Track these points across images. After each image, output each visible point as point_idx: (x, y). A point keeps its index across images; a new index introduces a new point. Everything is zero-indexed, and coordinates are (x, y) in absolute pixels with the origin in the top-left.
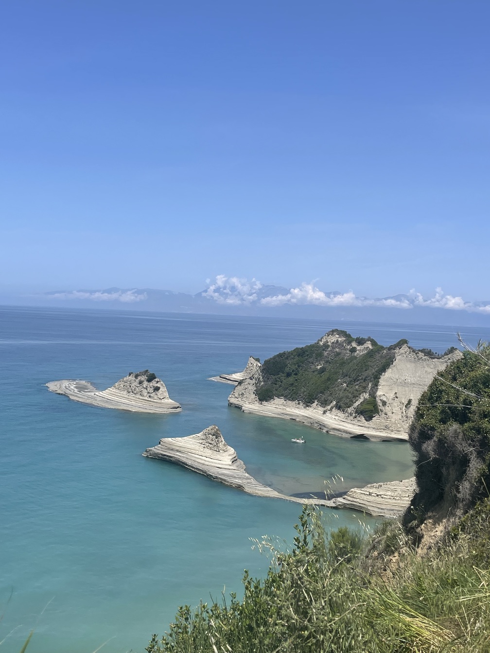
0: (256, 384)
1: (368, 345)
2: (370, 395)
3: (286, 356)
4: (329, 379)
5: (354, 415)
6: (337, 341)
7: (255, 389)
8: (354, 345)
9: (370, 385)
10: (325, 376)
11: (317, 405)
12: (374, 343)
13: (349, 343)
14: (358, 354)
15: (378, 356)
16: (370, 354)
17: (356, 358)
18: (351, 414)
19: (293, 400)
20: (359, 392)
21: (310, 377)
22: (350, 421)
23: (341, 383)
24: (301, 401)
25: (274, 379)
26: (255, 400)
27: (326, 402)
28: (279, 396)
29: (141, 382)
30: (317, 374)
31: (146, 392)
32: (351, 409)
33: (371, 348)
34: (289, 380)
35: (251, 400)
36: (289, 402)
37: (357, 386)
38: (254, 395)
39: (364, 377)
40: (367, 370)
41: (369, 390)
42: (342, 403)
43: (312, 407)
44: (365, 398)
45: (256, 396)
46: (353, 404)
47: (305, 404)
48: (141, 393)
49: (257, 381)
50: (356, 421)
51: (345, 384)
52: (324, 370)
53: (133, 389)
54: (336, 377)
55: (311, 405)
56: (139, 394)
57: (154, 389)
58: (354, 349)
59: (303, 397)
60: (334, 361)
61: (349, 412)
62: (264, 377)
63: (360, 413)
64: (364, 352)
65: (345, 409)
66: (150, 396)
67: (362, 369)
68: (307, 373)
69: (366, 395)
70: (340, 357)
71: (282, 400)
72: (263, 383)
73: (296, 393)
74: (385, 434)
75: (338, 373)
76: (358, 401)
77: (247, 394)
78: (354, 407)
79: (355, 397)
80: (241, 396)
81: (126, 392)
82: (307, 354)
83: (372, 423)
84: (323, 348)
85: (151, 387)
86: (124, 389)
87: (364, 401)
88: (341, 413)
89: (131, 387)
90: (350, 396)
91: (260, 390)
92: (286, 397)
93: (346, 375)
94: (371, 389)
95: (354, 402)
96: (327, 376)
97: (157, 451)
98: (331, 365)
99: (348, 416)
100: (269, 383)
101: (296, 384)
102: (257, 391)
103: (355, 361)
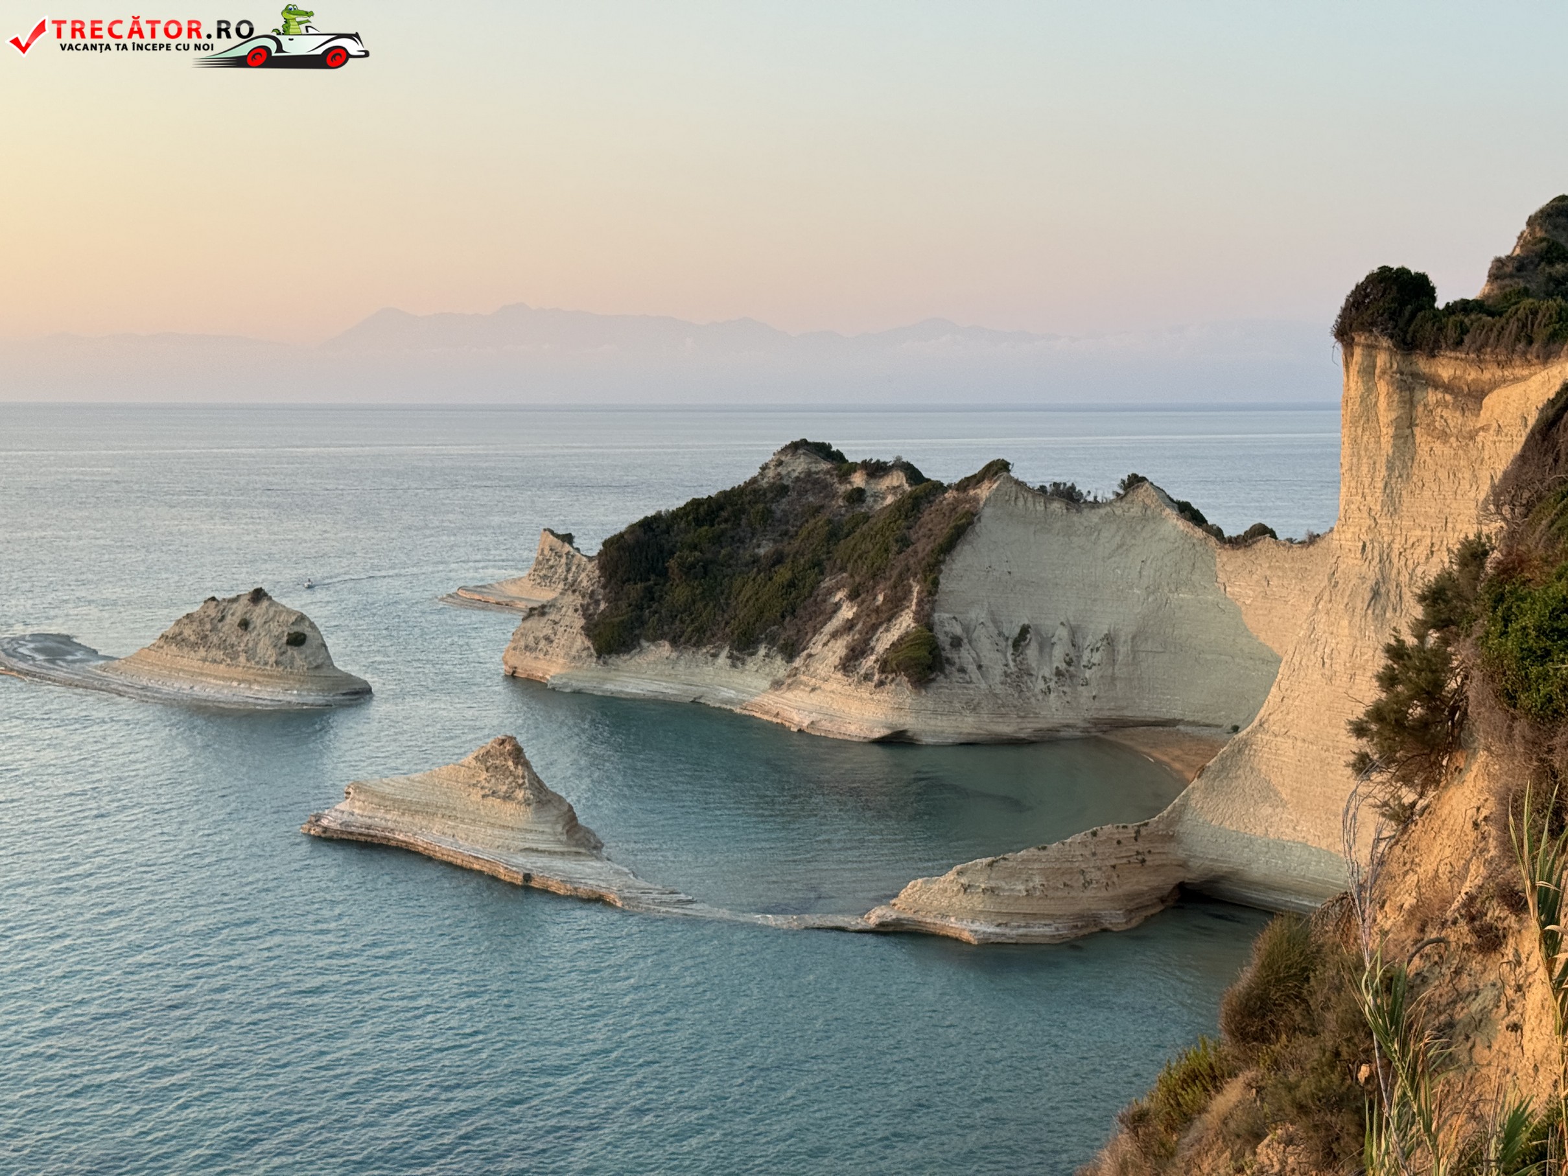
0: (585, 608)
1: (897, 479)
2: (916, 620)
3: (662, 526)
4: (792, 584)
6: (809, 473)
8: (857, 481)
12: (913, 475)
13: (844, 477)
14: (871, 508)
15: (928, 516)
16: (906, 507)
17: (866, 518)
18: (867, 677)
20: (884, 616)
21: (738, 583)
22: (866, 695)
23: (831, 592)
24: (722, 648)
25: (636, 590)
26: (584, 654)
27: (791, 651)
28: (654, 639)
29: (245, 624)
30: (759, 572)
31: (267, 651)
32: (869, 662)
33: (907, 487)
34: (679, 593)
35: (573, 652)
36: (688, 655)
37: (880, 598)
38: (581, 642)
39: (895, 573)
40: (899, 552)
41: (914, 608)
42: (840, 647)
43: (751, 664)
44: (902, 630)
45: (588, 643)
46: (873, 649)
47: (730, 657)
48: (250, 653)
49: (587, 601)
50: (883, 696)
51: (840, 595)
52: (778, 559)
53: (223, 645)
54: (812, 575)
55: (749, 659)
56: (242, 659)
57: (289, 643)
58: (858, 496)
59: (724, 639)
60: (803, 533)
61: (862, 672)
62: (604, 587)
63: (893, 671)
64: (890, 500)
65: (848, 664)
66: (277, 663)
67: (887, 550)
68: (729, 571)
69: (905, 622)
70: (821, 519)
71: (665, 649)
72: (603, 606)
73: (701, 630)
74: (968, 725)
75: (818, 565)
76: (885, 640)
77: (561, 639)
78: (873, 658)
79: (874, 628)
80: (543, 643)
81: (202, 652)
82: (724, 514)
83: (928, 699)
84: (770, 495)
85: (278, 638)
86: (194, 646)
87: (901, 639)
88: (839, 675)
89: (215, 640)
90: (859, 626)
91: (596, 626)
92: (674, 643)
93: (843, 569)
94: (918, 604)
95: (872, 644)
96: (788, 575)
97: (345, 817)
98: (796, 544)
99: (859, 682)
100: (623, 605)
101: (700, 605)
102: (589, 630)
103: (865, 527)
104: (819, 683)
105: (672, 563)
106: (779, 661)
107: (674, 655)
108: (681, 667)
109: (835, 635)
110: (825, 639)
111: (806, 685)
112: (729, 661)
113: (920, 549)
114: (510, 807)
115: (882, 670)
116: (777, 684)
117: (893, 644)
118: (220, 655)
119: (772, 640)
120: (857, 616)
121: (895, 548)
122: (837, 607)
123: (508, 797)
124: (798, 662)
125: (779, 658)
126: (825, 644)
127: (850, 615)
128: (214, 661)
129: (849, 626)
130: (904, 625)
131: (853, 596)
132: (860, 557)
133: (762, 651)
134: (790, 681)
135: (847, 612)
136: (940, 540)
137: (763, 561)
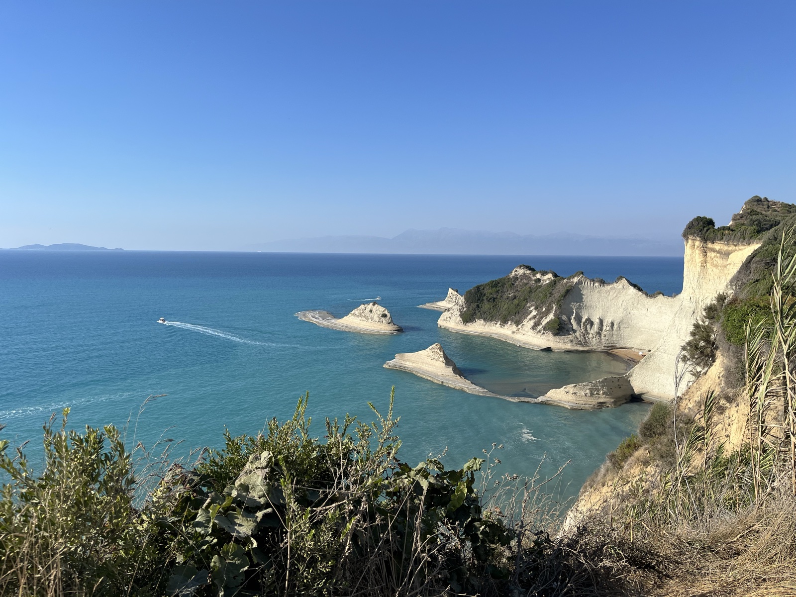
0: (460, 310)
1: (550, 276)
2: (554, 316)
3: (482, 288)
4: (518, 305)
5: (542, 332)
6: (524, 274)
7: (460, 313)
8: (538, 276)
9: (554, 307)
10: (516, 302)
11: (511, 324)
12: (555, 275)
13: (534, 275)
14: (542, 284)
15: (559, 286)
16: (553, 284)
17: (540, 286)
18: (540, 332)
19: (491, 321)
20: (545, 314)
21: (503, 304)
22: (539, 337)
23: (530, 307)
24: (498, 322)
25: (474, 305)
26: (460, 322)
27: (518, 323)
28: (479, 319)
29: (371, 311)
30: (509, 301)
31: (376, 318)
32: (540, 327)
33: (553, 279)
34: (486, 306)
35: (457, 322)
36: (488, 324)
37: (544, 309)
38: (459, 319)
39: (548, 302)
40: (550, 297)
41: (554, 312)
42: (532, 323)
43: (506, 326)
44: (550, 319)
45: (461, 319)
46: (541, 324)
47: (500, 324)
48: (372, 319)
49: (461, 307)
50: (544, 337)
51: (532, 308)
52: (515, 298)
53: (365, 316)
54: (524, 303)
55: (506, 325)
56: (370, 320)
57: (382, 316)
58: (539, 280)
59: (498, 319)
60: (522, 290)
61: (538, 330)
62: (466, 304)
63: (547, 330)
64: (547, 282)
65: (534, 328)
66: (379, 322)
67: (546, 296)
68: (501, 301)
69: (551, 316)
70: (528, 286)
71: (482, 321)
72: (465, 309)
73: (492, 317)
74: (569, 346)
75: (526, 300)
76: (545, 321)
77: (453, 318)
78: (542, 326)
79: (542, 318)
80: (448, 319)
81: (360, 318)
82: (500, 285)
83: (557, 338)
84: (513, 280)
85: (379, 315)
86: (358, 316)
87: (550, 321)
88: (532, 331)
89: (363, 315)
90: (537, 317)
91: (463, 314)
92: (485, 320)
93: (533, 301)
94: (555, 311)
95: (541, 322)
96: (517, 302)
97: (395, 363)
98: (520, 293)
99: (537, 333)
100: (471, 309)
101: (492, 310)
102: (461, 316)
103: (540, 289)
104: (526, 333)
105: (485, 298)
106: (514, 326)
107: (485, 323)
108: (486, 327)
109: (530, 319)
110: (528, 320)
111: (522, 333)
112: (500, 326)
113: (556, 296)
114: (438, 362)
115: (544, 330)
116: (513, 332)
117: (547, 323)
118: (364, 319)
119: (512, 320)
120: (537, 314)
121: (548, 295)
122: (531, 311)
123: (437, 360)
124: (520, 326)
125: (514, 325)
126: (528, 322)
127: (535, 314)
128: (363, 321)
129: (534, 317)
130: (551, 317)
131: (536, 309)
132: (538, 298)
133: (509, 323)
134: (517, 332)
135: (534, 313)
136: (562, 293)
137: (510, 298)
